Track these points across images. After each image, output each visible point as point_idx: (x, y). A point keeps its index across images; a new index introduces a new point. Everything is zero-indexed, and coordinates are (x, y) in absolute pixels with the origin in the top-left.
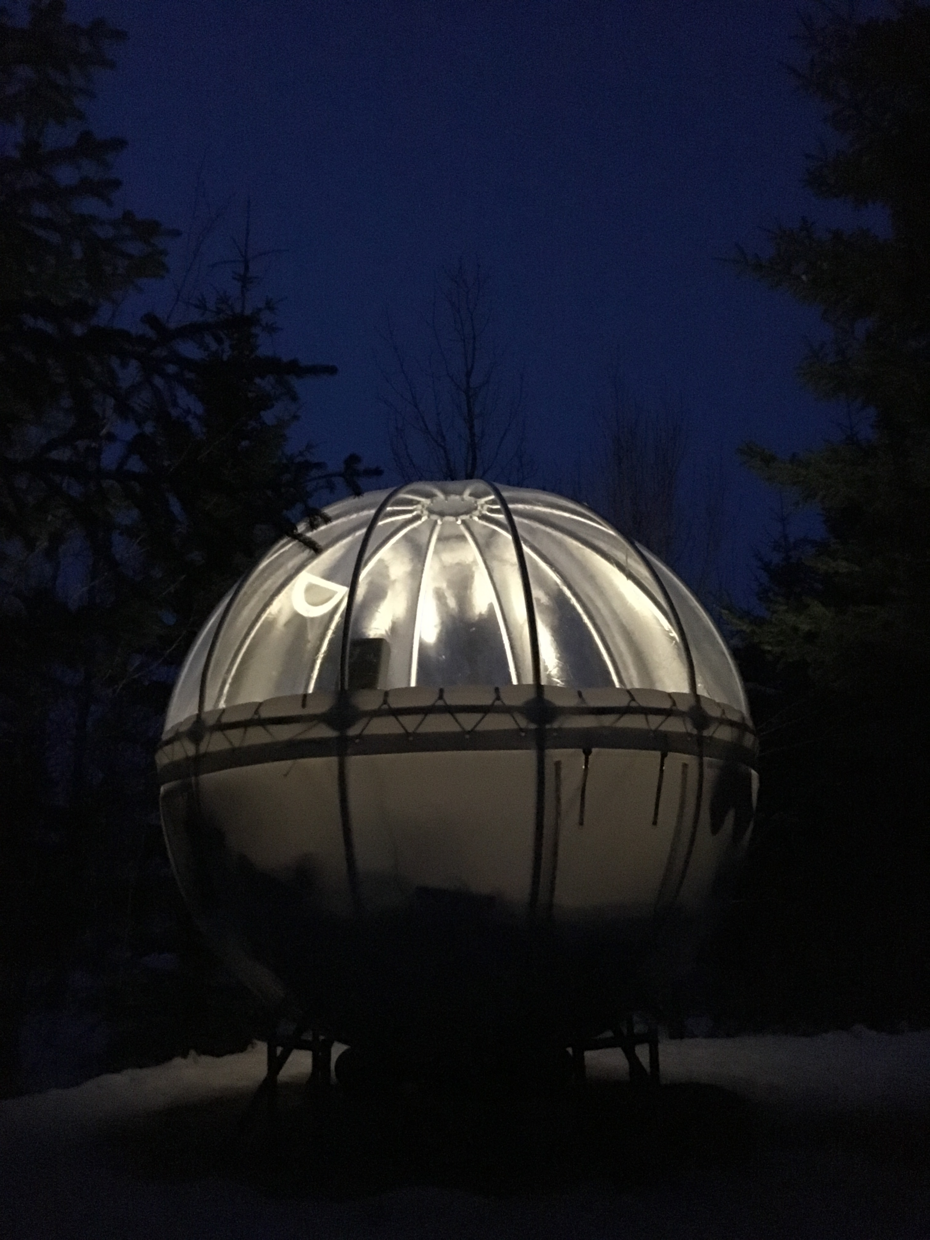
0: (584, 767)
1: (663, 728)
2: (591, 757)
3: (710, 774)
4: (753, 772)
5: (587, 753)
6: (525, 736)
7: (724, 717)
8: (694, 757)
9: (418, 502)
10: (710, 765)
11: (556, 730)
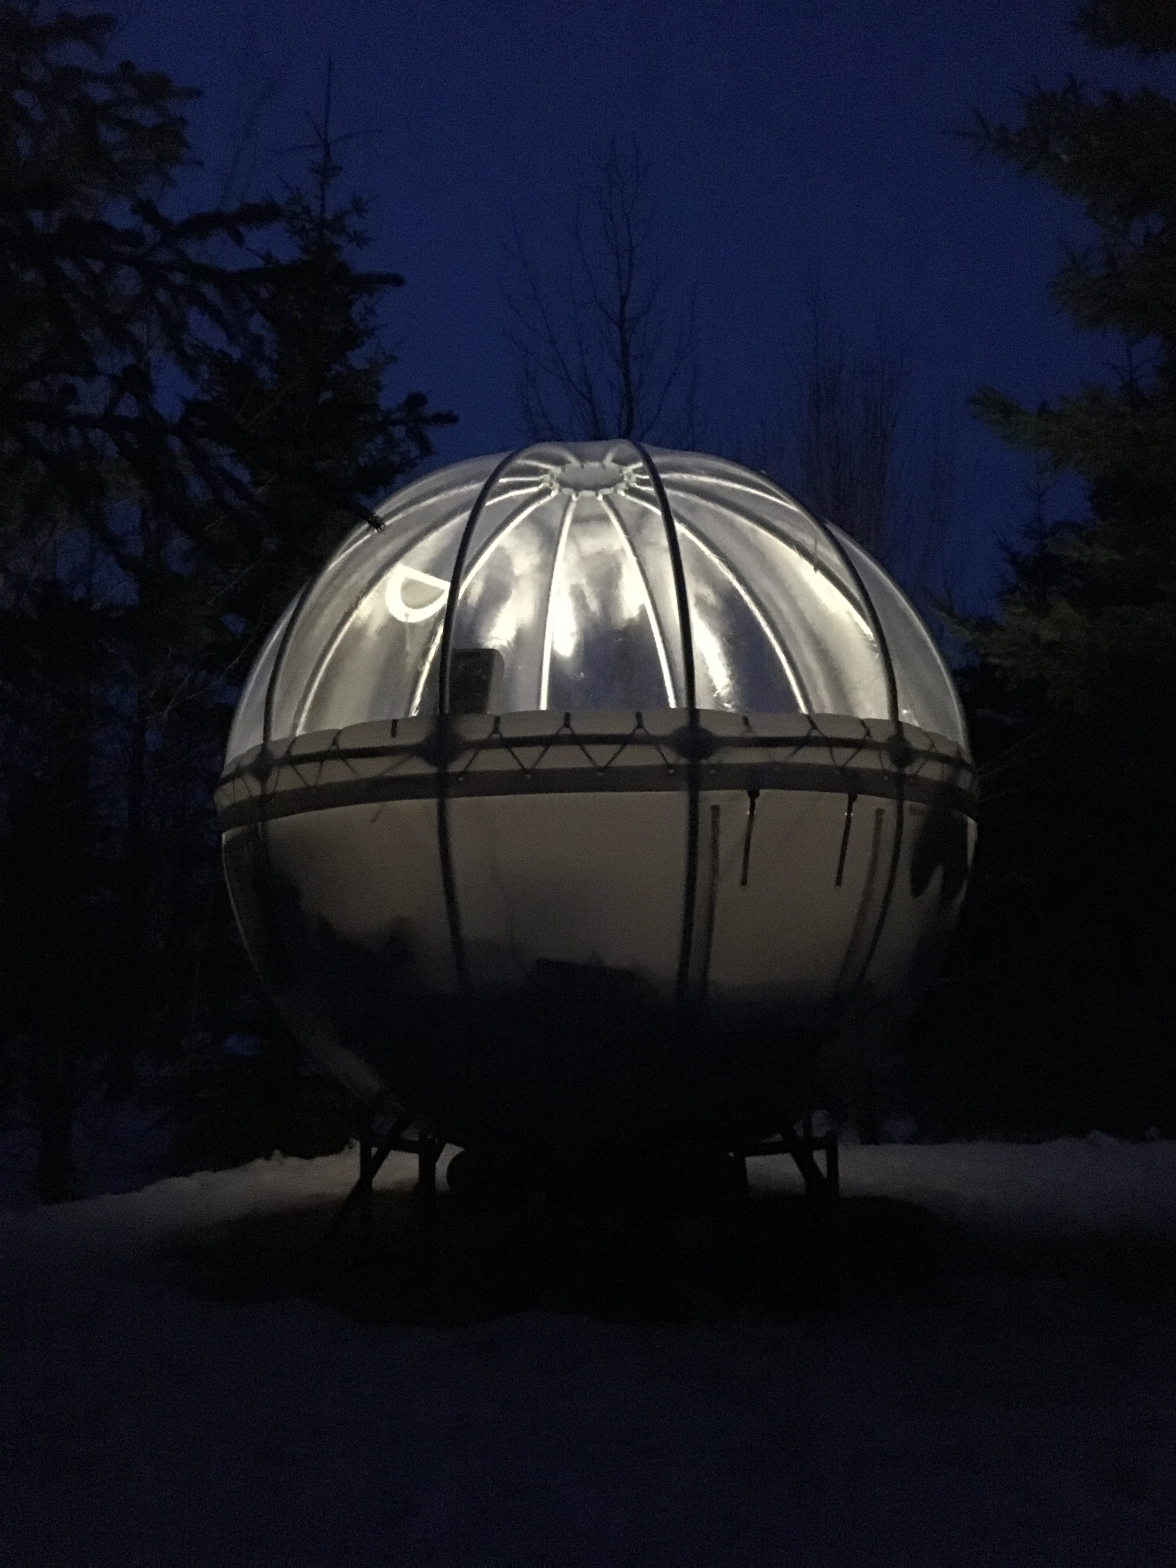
0: (748, 813)
1: (853, 764)
2: (757, 801)
3: (911, 822)
4: (971, 821)
5: (753, 795)
6: (674, 774)
7: (933, 750)
8: (889, 800)
9: (546, 471)
10: (912, 811)
11: (712, 766)
